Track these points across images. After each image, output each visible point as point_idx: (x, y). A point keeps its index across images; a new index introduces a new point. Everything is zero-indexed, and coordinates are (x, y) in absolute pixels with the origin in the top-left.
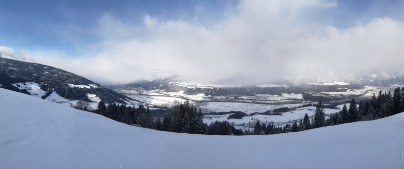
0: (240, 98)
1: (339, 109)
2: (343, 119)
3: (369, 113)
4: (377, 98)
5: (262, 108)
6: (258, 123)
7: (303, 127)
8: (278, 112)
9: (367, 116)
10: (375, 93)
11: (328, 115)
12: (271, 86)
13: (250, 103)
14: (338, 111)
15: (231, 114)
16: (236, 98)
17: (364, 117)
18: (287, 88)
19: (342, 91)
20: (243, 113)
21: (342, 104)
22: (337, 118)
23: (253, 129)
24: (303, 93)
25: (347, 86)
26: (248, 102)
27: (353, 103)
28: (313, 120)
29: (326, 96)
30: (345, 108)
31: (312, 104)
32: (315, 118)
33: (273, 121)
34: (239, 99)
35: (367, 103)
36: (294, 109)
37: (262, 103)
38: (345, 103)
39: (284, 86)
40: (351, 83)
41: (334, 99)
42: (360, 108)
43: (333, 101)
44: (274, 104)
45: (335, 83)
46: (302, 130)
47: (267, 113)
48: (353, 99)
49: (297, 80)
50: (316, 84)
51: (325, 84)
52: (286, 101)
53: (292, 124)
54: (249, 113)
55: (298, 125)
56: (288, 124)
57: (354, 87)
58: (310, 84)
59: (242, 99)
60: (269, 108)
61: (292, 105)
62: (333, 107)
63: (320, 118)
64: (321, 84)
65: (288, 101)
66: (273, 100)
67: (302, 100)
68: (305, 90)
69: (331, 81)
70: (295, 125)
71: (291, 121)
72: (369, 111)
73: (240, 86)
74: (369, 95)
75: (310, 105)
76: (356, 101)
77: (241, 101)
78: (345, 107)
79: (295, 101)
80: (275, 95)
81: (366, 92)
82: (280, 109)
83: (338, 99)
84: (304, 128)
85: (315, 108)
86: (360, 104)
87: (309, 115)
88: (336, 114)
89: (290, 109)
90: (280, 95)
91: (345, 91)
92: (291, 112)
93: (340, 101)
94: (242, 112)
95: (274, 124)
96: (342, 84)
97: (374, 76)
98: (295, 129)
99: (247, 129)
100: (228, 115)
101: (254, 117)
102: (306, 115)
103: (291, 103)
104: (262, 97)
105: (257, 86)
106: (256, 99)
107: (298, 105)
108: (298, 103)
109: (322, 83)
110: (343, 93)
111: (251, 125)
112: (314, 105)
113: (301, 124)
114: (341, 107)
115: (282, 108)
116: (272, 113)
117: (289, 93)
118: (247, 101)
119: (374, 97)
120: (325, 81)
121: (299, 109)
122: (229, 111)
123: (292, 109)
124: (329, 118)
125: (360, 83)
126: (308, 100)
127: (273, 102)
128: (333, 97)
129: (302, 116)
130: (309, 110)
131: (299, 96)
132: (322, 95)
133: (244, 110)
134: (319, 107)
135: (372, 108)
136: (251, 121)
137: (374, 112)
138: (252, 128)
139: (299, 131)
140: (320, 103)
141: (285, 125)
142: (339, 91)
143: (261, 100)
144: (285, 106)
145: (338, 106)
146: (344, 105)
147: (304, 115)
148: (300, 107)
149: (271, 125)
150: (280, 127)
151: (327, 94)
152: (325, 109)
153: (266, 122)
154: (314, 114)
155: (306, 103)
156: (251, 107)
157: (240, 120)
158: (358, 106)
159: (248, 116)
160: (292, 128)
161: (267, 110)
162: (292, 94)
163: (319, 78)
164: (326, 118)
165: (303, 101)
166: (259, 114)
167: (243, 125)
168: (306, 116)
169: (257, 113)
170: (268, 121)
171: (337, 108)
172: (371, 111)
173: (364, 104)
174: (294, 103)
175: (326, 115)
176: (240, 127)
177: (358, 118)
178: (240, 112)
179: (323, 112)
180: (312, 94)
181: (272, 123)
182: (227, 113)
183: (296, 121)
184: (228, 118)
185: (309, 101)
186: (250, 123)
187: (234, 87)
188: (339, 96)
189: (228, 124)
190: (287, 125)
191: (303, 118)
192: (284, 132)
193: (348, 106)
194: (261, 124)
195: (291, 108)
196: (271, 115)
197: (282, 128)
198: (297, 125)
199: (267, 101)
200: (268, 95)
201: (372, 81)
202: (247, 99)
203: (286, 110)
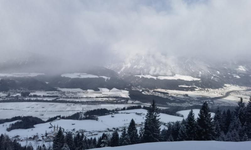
0: (32, 94)
1: (182, 116)
2: (189, 132)
3: (233, 129)
4: (246, 106)
5: (69, 109)
6: (60, 133)
7: (126, 139)
8: (91, 115)
9: (229, 133)
10: (243, 97)
11: (165, 124)
12: (84, 76)
13: (50, 101)
14: (180, 119)
15: (14, 122)
16: (24, 95)
17: (222, 134)
18: (107, 79)
19: (187, 89)
20: (36, 118)
21: (186, 109)
22: (178, 129)
23: (52, 143)
24: (129, 89)
25: (196, 83)
26: (47, 101)
27: (205, 109)
28: (141, 130)
29: (162, 95)
30: (191, 116)
31: (142, 106)
32: (146, 126)
33: (84, 129)
34: (31, 96)
35: (229, 111)
36: (116, 111)
37: (69, 102)
38: (192, 108)
39: (104, 77)
40: (202, 78)
41: (174, 101)
42: (216, 118)
43: (173, 104)
44: (87, 103)
45: (177, 77)
46: (125, 144)
47: (76, 117)
48: (205, 104)
49: (122, 70)
50: (149, 77)
51: (162, 78)
52: (105, 99)
53: (111, 133)
54: (45, 118)
55: (120, 136)
56: (105, 133)
57: (206, 84)
58: (140, 76)
59: (35, 96)
60: (79, 108)
61: (113, 105)
62: (172, 112)
63: (153, 128)
64: (155, 78)
65: (107, 99)
66: (86, 98)
67: (127, 99)
68: (132, 85)
69: (171, 74)
70: (115, 135)
71: (111, 128)
72: (231, 125)
73: (33, 75)
74: (233, 99)
75: (139, 107)
76: (210, 107)
77: (35, 99)
78: (191, 114)
79: (118, 100)
80: (89, 90)
81: (228, 94)
82: (95, 110)
83: (181, 101)
84: (128, 141)
85: (145, 112)
86: (217, 111)
87: (136, 122)
88: (177, 123)
89: (110, 111)
90: (96, 90)
91: (192, 89)
92: (110, 115)
93: (184, 105)
94: (34, 116)
95: (85, 134)
96: (189, 78)
97: (242, 69)
98: (115, 141)
99: (41, 144)
100: (8, 125)
101: (54, 123)
102: (133, 121)
103: (112, 103)
104: (69, 93)
105: (62, 76)
106: (60, 95)
107: (121, 106)
108: (122, 103)
109: (156, 76)
110: (190, 93)
111: (48, 137)
112: (145, 108)
113: (124, 134)
114: (185, 114)
115: (98, 110)
116: (83, 116)
117: (110, 88)
118: (45, 99)
119: (241, 103)
120: (162, 72)
121: (123, 111)
122: (10, 117)
123: (113, 111)
124: (167, 128)
125: (216, 80)
126: (136, 100)
127: (85, 100)
128: (172, 97)
129: (126, 122)
130: (137, 114)
131: (125, 94)
132: (157, 94)
133: (38, 113)
134: (151, 110)
135: (237, 120)
136: (49, 131)
137: (240, 127)
138: (49, 141)
139: (121, 145)
140: (153, 105)
141: (101, 135)
142: (182, 89)
143: (67, 98)
144: (103, 106)
145: (181, 112)
146: (189, 111)
147: (129, 122)
148: (124, 109)
149: (81, 134)
150: (93, 138)
151: (164, 93)
152: (161, 114)
153: (74, 130)
154: (144, 121)
155: (133, 103)
156: (50, 109)
157: (30, 130)
158: (213, 115)
159: (44, 122)
160: (112, 139)
161: (76, 112)
162: (114, 89)
163: (153, 69)
164: (162, 128)
165: (130, 102)
166: (63, 118)
167: (35, 138)
168: (133, 123)
169: (59, 117)
170: (77, 130)
171: (178, 115)
172: (236, 126)
173: (224, 113)
174: (117, 103)
175: (161, 123)
176: (29, 142)
177: (213, 134)
178: (31, 117)
179: (157, 118)
180: (143, 91)
181: (83, 132)
182: (7, 120)
183: (117, 129)
184: (9, 130)
185: (137, 102)
186: (46, 134)
187: (22, 76)
188: (182, 97)
189: (8, 139)
190: (104, 136)
191: (128, 126)
192: (99, 146)
193: (197, 113)
194: (65, 134)
195: (111, 109)
196: (81, 119)
197: (97, 140)
198: (117, 135)
199: (77, 98)
200: (79, 90)
201: (238, 77)
202: (44, 96)
203: (104, 112)
